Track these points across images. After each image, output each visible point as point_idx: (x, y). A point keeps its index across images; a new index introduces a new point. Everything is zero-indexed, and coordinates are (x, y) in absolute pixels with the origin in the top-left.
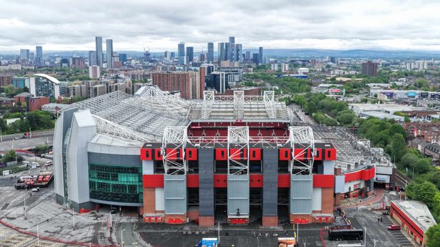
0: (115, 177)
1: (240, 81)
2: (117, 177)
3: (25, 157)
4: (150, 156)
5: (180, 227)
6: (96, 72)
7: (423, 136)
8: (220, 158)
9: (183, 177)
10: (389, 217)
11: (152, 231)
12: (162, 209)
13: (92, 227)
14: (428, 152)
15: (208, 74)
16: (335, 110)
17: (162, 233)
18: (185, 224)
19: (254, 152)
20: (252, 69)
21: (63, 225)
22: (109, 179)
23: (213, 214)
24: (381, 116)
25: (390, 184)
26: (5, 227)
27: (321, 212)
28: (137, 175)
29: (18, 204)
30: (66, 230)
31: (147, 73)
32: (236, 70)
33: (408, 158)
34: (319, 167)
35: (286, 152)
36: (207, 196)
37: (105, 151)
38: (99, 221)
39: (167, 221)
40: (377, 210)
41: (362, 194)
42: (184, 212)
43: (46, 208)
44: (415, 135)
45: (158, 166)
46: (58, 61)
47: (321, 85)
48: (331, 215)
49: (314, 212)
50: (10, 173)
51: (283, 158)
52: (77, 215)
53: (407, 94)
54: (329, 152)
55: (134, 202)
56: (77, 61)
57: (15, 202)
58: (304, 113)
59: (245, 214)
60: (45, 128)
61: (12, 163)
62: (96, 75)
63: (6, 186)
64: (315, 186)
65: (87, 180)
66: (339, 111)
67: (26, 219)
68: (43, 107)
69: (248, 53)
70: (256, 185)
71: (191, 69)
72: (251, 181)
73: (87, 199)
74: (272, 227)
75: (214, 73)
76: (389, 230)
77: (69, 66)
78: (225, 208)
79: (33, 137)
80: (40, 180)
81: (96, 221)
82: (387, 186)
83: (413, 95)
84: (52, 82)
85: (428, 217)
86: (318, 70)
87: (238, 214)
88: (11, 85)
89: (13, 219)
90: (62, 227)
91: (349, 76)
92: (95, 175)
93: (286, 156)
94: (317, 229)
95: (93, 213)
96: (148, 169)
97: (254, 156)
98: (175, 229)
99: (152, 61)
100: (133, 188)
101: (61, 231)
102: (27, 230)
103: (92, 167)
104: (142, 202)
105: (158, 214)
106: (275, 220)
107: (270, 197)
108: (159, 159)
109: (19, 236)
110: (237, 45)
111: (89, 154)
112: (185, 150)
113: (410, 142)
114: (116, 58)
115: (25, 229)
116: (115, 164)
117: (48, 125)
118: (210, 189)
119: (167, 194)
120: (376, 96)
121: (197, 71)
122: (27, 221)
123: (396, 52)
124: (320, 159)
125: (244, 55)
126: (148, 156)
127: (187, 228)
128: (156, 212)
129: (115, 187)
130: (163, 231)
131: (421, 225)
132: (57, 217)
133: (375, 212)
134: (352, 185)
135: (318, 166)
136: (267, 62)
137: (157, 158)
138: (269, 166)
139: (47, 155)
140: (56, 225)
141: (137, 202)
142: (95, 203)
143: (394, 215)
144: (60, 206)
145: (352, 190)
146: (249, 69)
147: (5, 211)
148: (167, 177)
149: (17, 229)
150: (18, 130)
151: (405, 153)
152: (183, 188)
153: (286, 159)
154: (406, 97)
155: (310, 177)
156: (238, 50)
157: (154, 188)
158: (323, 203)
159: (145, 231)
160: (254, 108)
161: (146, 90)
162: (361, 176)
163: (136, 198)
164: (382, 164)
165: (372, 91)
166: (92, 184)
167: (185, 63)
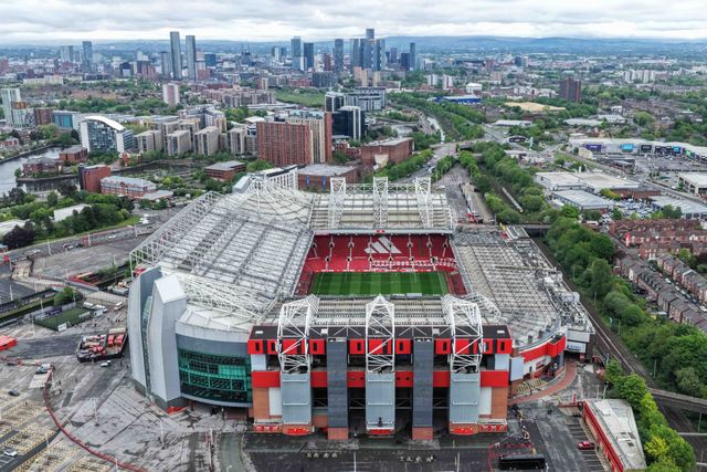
0: (215, 370)
1: (383, 108)
2: (217, 369)
3: (85, 293)
4: (261, 348)
5: (303, 442)
6: (173, 94)
7: (639, 245)
8: (354, 351)
9: (307, 377)
10: (581, 420)
11: (266, 451)
12: (279, 413)
13: (187, 442)
14: (642, 284)
15: (336, 110)
16: (517, 185)
17: (279, 454)
18: (309, 436)
19: (401, 344)
20: (399, 83)
21: (147, 437)
22: (206, 371)
23: (346, 424)
24: (582, 200)
25: (585, 354)
26: (71, 443)
27: (490, 417)
28: (244, 367)
29: (84, 394)
30: (152, 449)
31: (247, 95)
32: (376, 92)
33: (614, 300)
34: (489, 360)
35: (445, 344)
36: (338, 402)
37: (199, 335)
38: (196, 430)
39: (285, 431)
40: (566, 406)
41: (547, 373)
42: (308, 420)
43: (121, 403)
44: (628, 242)
45: (273, 360)
46: (116, 62)
47: (500, 122)
48: (503, 422)
49: (481, 416)
50: (68, 327)
51: (441, 351)
52: (165, 416)
53: (621, 147)
54: (503, 343)
55: (242, 402)
56: (144, 68)
57: (80, 390)
58: (473, 188)
59: (390, 425)
60: (108, 225)
61: (70, 305)
62: (174, 98)
63: (64, 354)
64: (483, 384)
65: (176, 369)
66: (523, 186)
67: (97, 425)
68: (103, 181)
69: (394, 51)
70: (404, 384)
71: (311, 115)
72: (397, 379)
73: (177, 394)
74: (425, 442)
75: (345, 108)
76: (580, 449)
77: (132, 73)
78: (363, 413)
79: (94, 245)
80: (111, 342)
81: (191, 430)
82: (582, 357)
83: (630, 148)
84: (112, 129)
85: (631, 435)
86: (495, 82)
87: (380, 424)
88: (52, 124)
89: (80, 425)
90: (147, 442)
91: (541, 101)
92: (187, 364)
93: (445, 349)
94: (486, 446)
95: (186, 413)
96: (258, 363)
97: (401, 349)
98: (297, 445)
99: (253, 64)
100: (239, 384)
101: (146, 450)
102: (102, 449)
103: (182, 353)
104: (252, 402)
105: (273, 420)
106: (429, 432)
107: (423, 402)
108: (273, 353)
109: (91, 461)
110: (378, 41)
111: (178, 336)
112: (308, 341)
113: (618, 261)
114: (200, 64)
115: (99, 446)
116: (213, 352)
117: (112, 220)
118: (342, 393)
119: (284, 398)
120: (576, 151)
121: (320, 118)
122: (99, 430)
123: (612, 41)
124: (490, 352)
125: (388, 54)
126: (258, 349)
127: (312, 445)
128: (270, 417)
129: (215, 381)
130: (281, 451)
131: (621, 450)
132: (138, 421)
133: (562, 410)
134: (533, 364)
135: (487, 360)
136: (422, 67)
137: (270, 352)
138: (421, 364)
139: (116, 289)
140: (139, 438)
141: (245, 401)
142: (188, 400)
143: (588, 420)
144: (141, 398)
145: (534, 370)
146: (396, 82)
147: (68, 408)
148: (285, 377)
149: (86, 447)
150: (71, 231)
151: (609, 290)
152: (306, 391)
153: (445, 352)
154: (620, 151)
155: (476, 377)
156: (379, 49)
157: (267, 388)
158: (494, 405)
159: (256, 451)
160: (402, 206)
161: (249, 183)
162: (547, 350)
163: (244, 397)
164: (576, 327)
165: (571, 141)
166: (183, 376)
167: (302, 69)
